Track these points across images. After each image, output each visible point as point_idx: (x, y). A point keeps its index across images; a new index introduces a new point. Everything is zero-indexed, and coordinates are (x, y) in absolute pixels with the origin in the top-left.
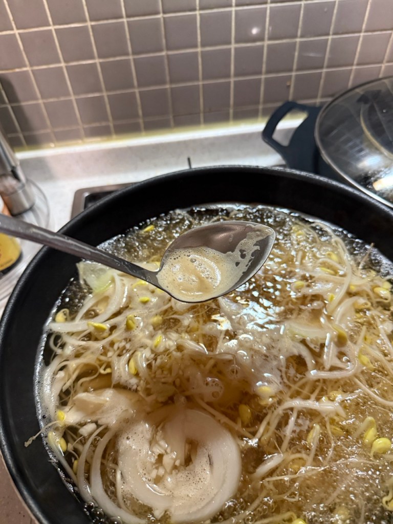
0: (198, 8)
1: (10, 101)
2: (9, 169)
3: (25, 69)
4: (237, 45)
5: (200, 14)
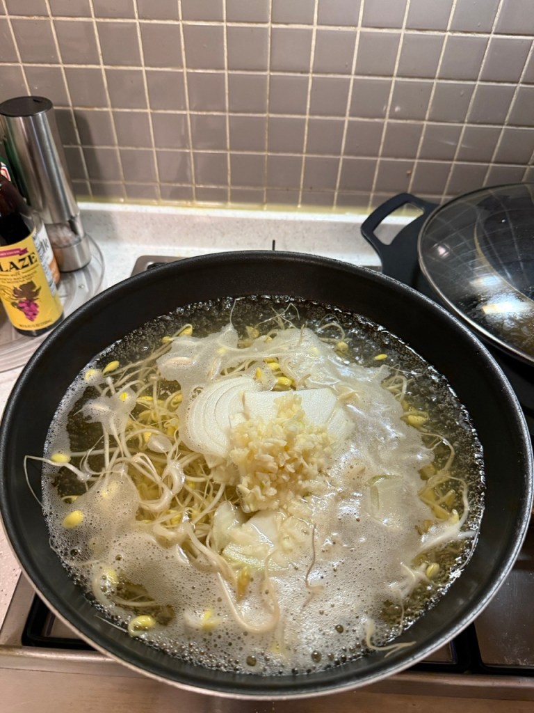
0: (311, 71)
1: (83, 143)
2: (67, 219)
3: (105, 109)
4: (352, 119)
5: (313, 78)
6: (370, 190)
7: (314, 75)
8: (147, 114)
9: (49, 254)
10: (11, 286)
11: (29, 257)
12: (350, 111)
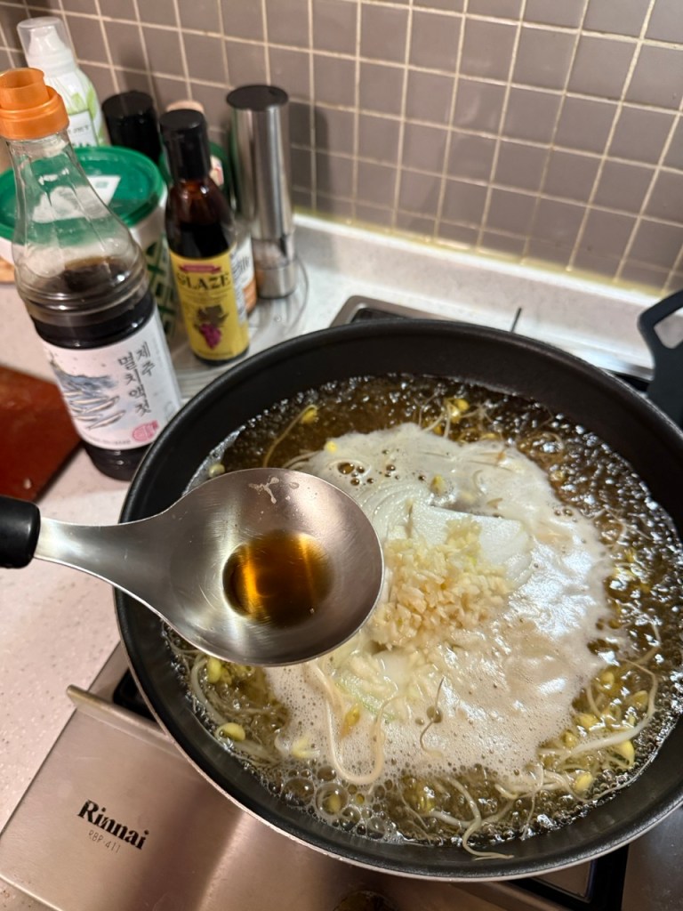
0: (623, 97)
1: (317, 145)
2: (278, 236)
3: (351, 109)
4: (665, 169)
5: (624, 108)
6: (670, 266)
7: (625, 104)
8: (399, 122)
9: (248, 274)
10: (197, 305)
11: (222, 278)
12: (666, 158)
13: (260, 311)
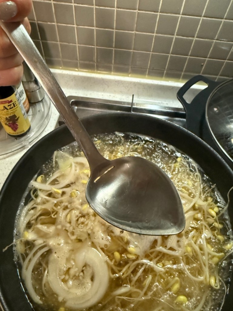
0: (159, 11)
1: (42, 39)
2: (34, 79)
3: (53, 23)
4: (177, 37)
5: (160, 15)
6: (182, 71)
8: (74, 27)
10: (5, 117)
11: (13, 104)
13: (32, 108)
